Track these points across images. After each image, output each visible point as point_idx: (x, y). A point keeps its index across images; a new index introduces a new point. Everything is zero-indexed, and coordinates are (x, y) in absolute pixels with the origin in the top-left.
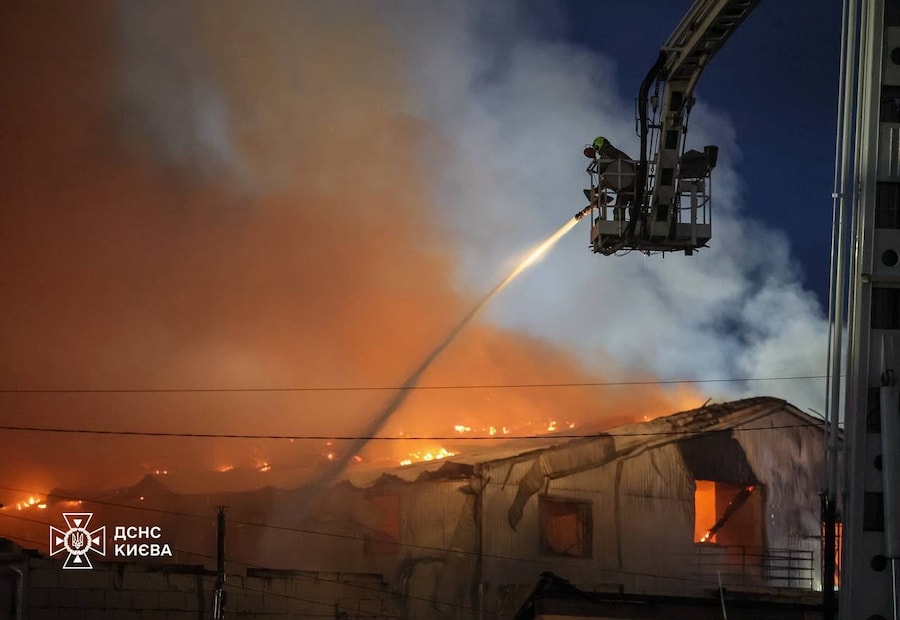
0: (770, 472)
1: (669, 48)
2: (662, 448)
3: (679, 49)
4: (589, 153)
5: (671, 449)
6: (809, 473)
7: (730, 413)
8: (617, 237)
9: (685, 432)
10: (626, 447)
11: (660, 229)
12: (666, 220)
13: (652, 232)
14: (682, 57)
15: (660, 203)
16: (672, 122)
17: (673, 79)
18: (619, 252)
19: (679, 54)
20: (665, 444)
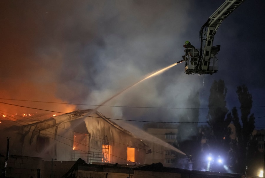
0: (91, 130)
1: (211, 18)
2: (67, 123)
3: (213, 18)
4: (185, 46)
5: (69, 123)
6: (100, 131)
7: (83, 114)
8: (193, 70)
9: (73, 119)
10: (59, 122)
11: (205, 68)
12: (206, 65)
13: (203, 69)
14: (214, 21)
15: (205, 60)
16: (210, 38)
17: (210, 27)
18: (192, 74)
19: (213, 20)
20: (67, 122)
